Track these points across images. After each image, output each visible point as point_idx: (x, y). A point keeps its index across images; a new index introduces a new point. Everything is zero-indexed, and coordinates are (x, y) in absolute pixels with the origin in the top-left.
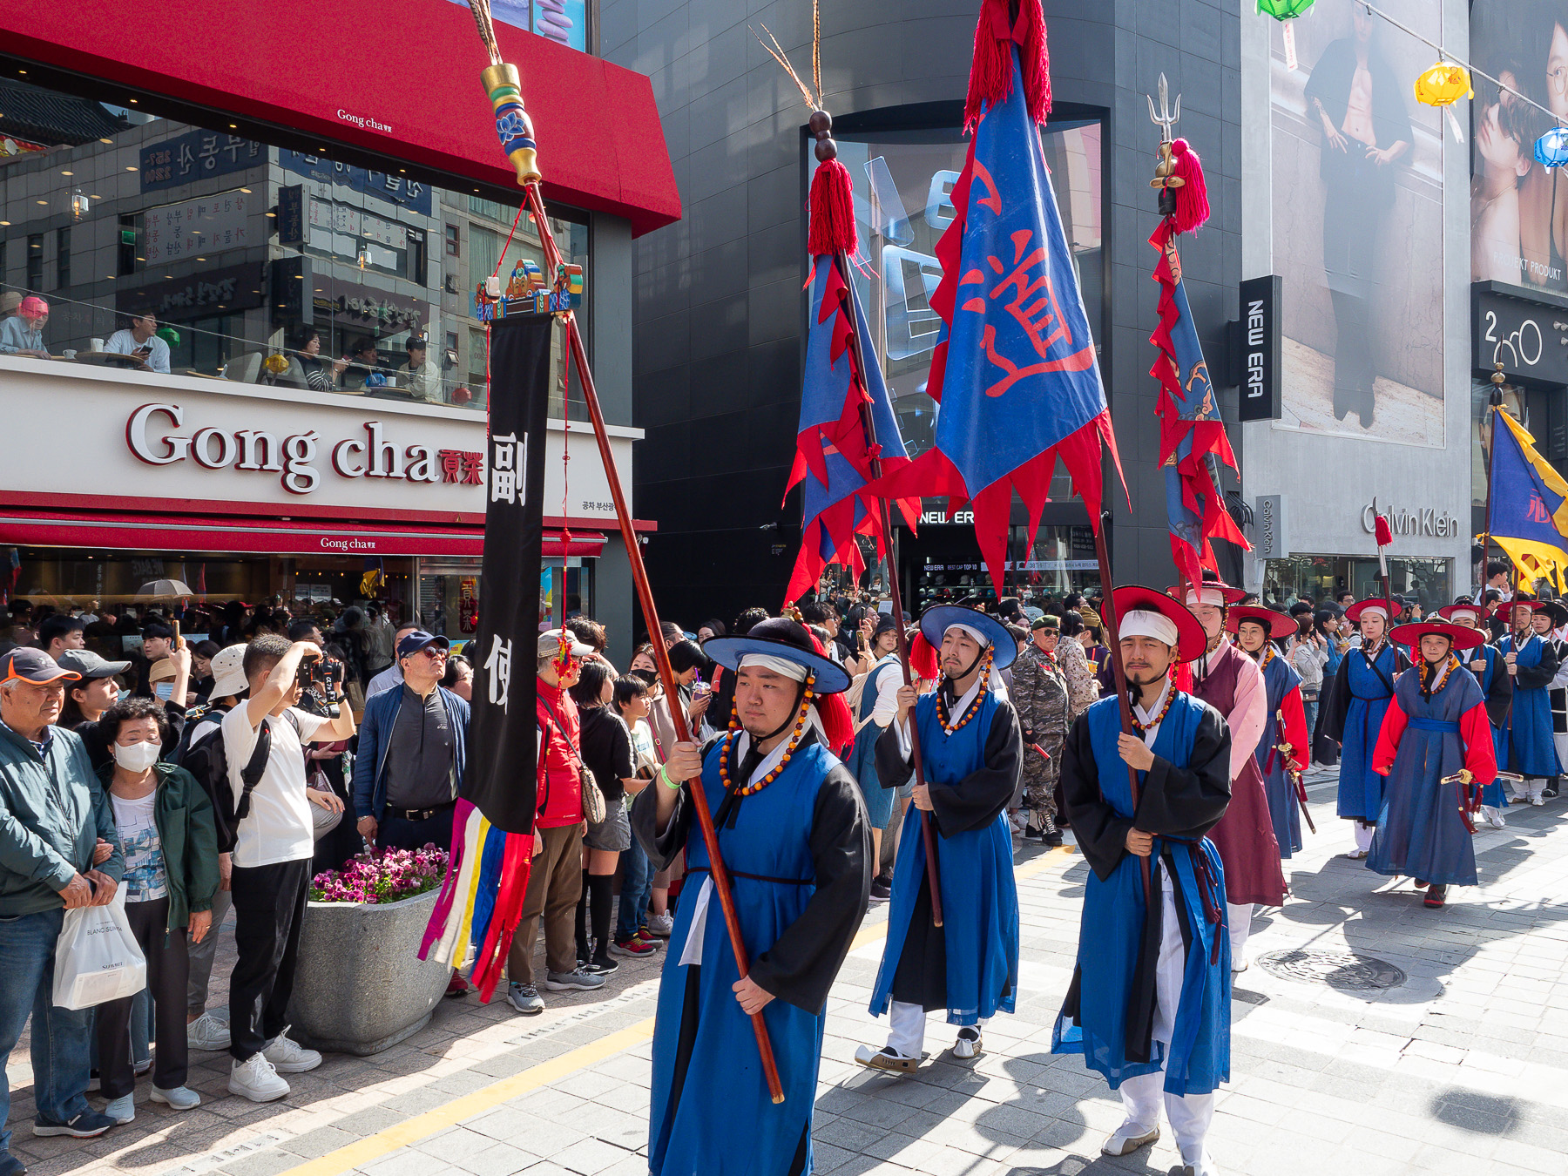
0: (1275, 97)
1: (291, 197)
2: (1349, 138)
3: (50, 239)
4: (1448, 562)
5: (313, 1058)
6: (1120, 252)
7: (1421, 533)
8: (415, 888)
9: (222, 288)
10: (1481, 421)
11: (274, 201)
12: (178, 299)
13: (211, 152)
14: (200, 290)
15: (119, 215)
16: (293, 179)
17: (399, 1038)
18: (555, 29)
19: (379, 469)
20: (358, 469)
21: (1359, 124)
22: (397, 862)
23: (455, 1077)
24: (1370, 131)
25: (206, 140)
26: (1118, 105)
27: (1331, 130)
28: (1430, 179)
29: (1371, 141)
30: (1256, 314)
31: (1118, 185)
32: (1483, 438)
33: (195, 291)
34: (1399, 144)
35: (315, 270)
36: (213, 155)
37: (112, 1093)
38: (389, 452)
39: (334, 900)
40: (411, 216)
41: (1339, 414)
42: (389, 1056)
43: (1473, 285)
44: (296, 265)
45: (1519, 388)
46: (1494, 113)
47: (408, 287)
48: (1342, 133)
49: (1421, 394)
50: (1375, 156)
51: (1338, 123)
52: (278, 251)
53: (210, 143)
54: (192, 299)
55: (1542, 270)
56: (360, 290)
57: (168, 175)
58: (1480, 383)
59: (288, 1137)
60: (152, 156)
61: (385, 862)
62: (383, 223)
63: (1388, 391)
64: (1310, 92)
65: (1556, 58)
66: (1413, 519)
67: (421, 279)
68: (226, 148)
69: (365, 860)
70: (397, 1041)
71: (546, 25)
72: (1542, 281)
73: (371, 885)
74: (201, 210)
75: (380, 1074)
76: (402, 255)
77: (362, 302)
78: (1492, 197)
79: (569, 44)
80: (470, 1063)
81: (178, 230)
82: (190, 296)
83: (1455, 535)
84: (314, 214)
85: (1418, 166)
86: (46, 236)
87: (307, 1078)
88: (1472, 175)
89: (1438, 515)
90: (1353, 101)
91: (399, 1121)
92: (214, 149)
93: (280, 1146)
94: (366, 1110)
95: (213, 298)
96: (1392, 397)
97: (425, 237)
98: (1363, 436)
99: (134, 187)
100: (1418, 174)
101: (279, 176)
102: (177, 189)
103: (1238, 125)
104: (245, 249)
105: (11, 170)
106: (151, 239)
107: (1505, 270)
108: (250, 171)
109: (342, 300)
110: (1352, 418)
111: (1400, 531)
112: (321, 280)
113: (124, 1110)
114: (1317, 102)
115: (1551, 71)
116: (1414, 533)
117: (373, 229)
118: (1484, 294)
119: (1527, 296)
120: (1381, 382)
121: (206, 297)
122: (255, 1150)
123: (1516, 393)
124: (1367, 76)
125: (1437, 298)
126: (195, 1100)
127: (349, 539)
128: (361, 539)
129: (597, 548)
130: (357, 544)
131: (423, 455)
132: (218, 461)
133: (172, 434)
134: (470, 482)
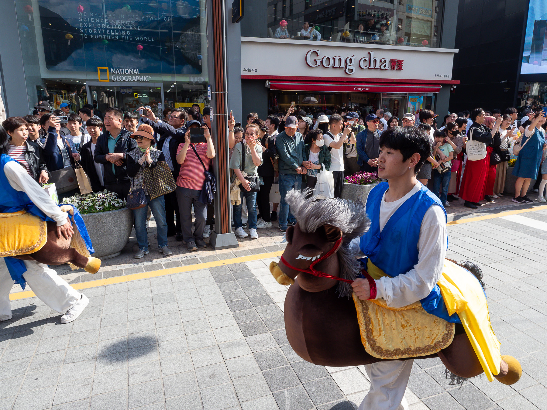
19: (372, 66)
20: (366, 66)
38: (375, 61)
44: (353, 1)
56: (372, 8)
95: (330, 14)
112: (361, 5)
127: (362, 87)
128: (366, 87)
129: (438, 90)
130: (364, 89)
131: (385, 61)
132: (328, 65)
133: (317, 58)
134: (399, 69)
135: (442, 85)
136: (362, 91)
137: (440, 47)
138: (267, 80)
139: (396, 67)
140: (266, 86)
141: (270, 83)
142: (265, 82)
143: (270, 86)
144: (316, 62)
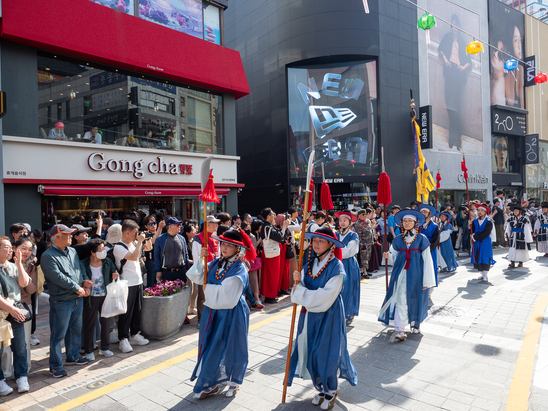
0: (429, 51)
1: (134, 90)
2: (452, 63)
3: (64, 104)
4: (486, 191)
5: (147, 341)
6: (382, 100)
7: (477, 182)
8: (174, 292)
9: (115, 117)
10: (495, 147)
11: (129, 91)
12: (102, 121)
13: (111, 77)
14: (108, 119)
15: (84, 97)
16: (135, 84)
17: (170, 335)
18: (211, 38)
19: (162, 170)
20: (156, 170)
21: (455, 58)
22: (169, 284)
23: (187, 346)
24: (458, 60)
25: (109, 74)
26: (381, 55)
27: (446, 61)
28: (477, 74)
29: (459, 63)
30: (424, 117)
31: (381, 80)
32: (495, 153)
33: (107, 119)
34: (467, 64)
35: (142, 112)
36: (111, 78)
37: (88, 352)
38: (165, 165)
39: (151, 296)
40: (170, 95)
41: (451, 147)
42: (168, 340)
43: (491, 106)
44: (136, 110)
45: (506, 137)
46: (496, 54)
47: (170, 116)
48: (450, 61)
49: (476, 140)
50: (460, 68)
51: (448, 59)
52: (131, 106)
53: (110, 74)
54: (106, 121)
55: (512, 101)
56: (155, 117)
57: (98, 85)
58: (494, 136)
59: (139, 363)
60: (93, 79)
61: (165, 285)
62: (162, 97)
63: (466, 139)
64: (439, 49)
65: (515, 36)
66: (474, 178)
67: (173, 113)
68: (115, 76)
69: (159, 284)
70: (170, 336)
71: (208, 37)
72: (512, 104)
73: (161, 291)
74: (108, 95)
75: (165, 345)
76: (168, 106)
77: (156, 120)
78: (497, 79)
79: (215, 43)
80: (191, 342)
81: (101, 101)
82: (105, 120)
83: (487, 182)
84: (142, 95)
85: (473, 71)
86: (63, 104)
87: (144, 347)
88: (490, 73)
89: (481, 176)
90: (453, 52)
91: (171, 358)
92: (111, 76)
93: (137, 366)
94: (161, 355)
95: (112, 121)
96: (467, 141)
97: (174, 100)
98: (458, 153)
99: (88, 89)
100: (473, 73)
101: (131, 83)
102: (101, 89)
103: (417, 60)
104: (121, 106)
105: (52, 84)
106: (94, 104)
107: (501, 101)
108: (122, 83)
109: (150, 120)
110: (455, 148)
111: (470, 181)
112: (144, 115)
113: (92, 356)
114: (442, 52)
115: (514, 40)
116: (475, 182)
117: (159, 99)
118: (495, 109)
119: (508, 109)
120: (463, 136)
121: (110, 120)
122: (130, 367)
123: (505, 139)
124: (457, 44)
125: (480, 111)
126: (112, 354)
127: (154, 191)
128: (157, 191)
129: (227, 193)
130: (156, 193)
131: (175, 166)
132: (115, 169)
133: (101, 162)
134: (189, 174)
135: (230, 188)
136: (154, 195)
137: (224, 155)
138: (39, 184)
139: (185, 172)
140: (39, 191)
141: (43, 187)
142: (38, 187)
143: (43, 191)
144: (101, 165)
